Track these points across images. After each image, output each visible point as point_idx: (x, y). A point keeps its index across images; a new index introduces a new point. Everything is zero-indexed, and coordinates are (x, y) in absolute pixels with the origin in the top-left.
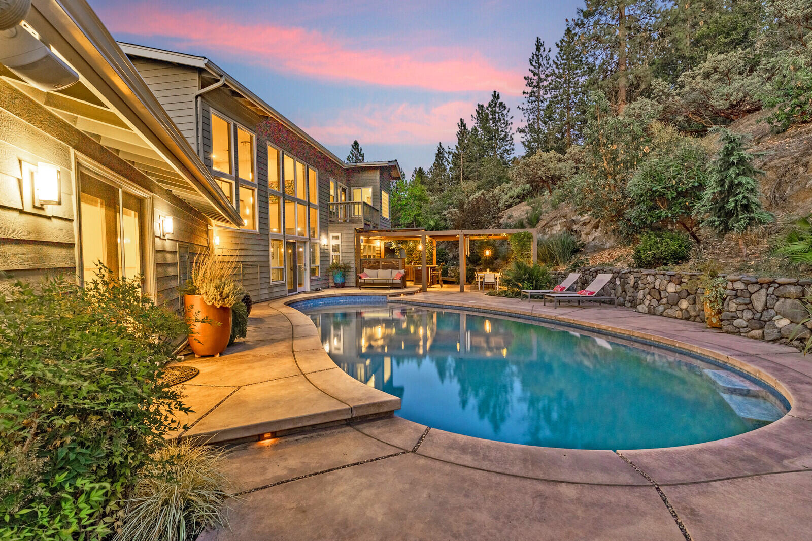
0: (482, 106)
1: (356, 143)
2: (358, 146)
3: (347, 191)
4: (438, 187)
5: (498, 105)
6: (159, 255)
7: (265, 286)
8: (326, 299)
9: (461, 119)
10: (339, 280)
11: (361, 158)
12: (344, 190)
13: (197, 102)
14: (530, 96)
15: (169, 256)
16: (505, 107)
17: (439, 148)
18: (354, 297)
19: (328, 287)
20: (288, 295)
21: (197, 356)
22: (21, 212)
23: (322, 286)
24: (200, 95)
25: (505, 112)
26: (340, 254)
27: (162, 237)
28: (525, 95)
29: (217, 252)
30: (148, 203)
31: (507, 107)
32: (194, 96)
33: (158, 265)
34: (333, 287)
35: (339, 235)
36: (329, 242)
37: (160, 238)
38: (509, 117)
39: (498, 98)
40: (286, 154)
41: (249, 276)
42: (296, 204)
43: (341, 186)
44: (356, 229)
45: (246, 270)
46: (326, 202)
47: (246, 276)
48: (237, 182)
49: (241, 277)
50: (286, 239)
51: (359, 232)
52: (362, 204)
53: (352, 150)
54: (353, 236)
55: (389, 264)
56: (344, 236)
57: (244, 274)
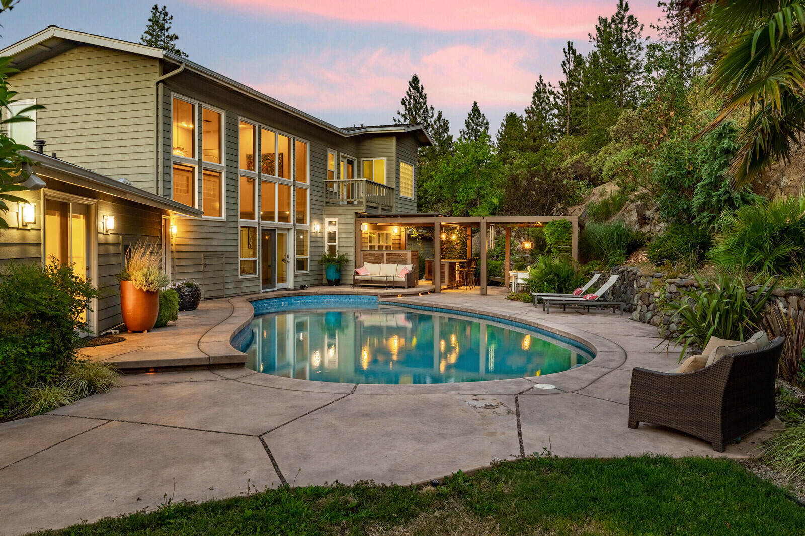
0: (606, 20)
1: (415, 80)
2: (418, 83)
3: (355, 163)
4: (532, 143)
5: (626, 20)
6: (102, 248)
7: (232, 279)
8: (305, 297)
9: (569, 43)
10: (332, 275)
11: (421, 100)
12: (350, 162)
13: (157, 89)
14: (669, 9)
15: (111, 248)
16: (636, 23)
17: (538, 84)
18: (339, 296)
19: (321, 285)
20: (262, 291)
21: (129, 332)
22: (17, 229)
23: (309, 283)
24: (162, 81)
25: (637, 30)
26: (337, 244)
27: (105, 233)
28: (662, 7)
29: (174, 241)
30: (93, 207)
31: (640, 23)
32: (155, 82)
33: (100, 255)
34: (325, 285)
35: (336, 220)
36: (323, 228)
37: (103, 234)
38: (643, 38)
39: (627, 9)
40: (264, 128)
41: (212, 268)
42: (277, 185)
43: (345, 158)
44: (356, 213)
45: (208, 262)
46: (320, 180)
47: (208, 268)
48: (200, 166)
49: (202, 268)
50: (260, 226)
51: (360, 217)
52: (365, 182)
53: (409, 90)
54: (353, 221)
55: (395, 258)
56: (343, 221)
57: (205, 266)
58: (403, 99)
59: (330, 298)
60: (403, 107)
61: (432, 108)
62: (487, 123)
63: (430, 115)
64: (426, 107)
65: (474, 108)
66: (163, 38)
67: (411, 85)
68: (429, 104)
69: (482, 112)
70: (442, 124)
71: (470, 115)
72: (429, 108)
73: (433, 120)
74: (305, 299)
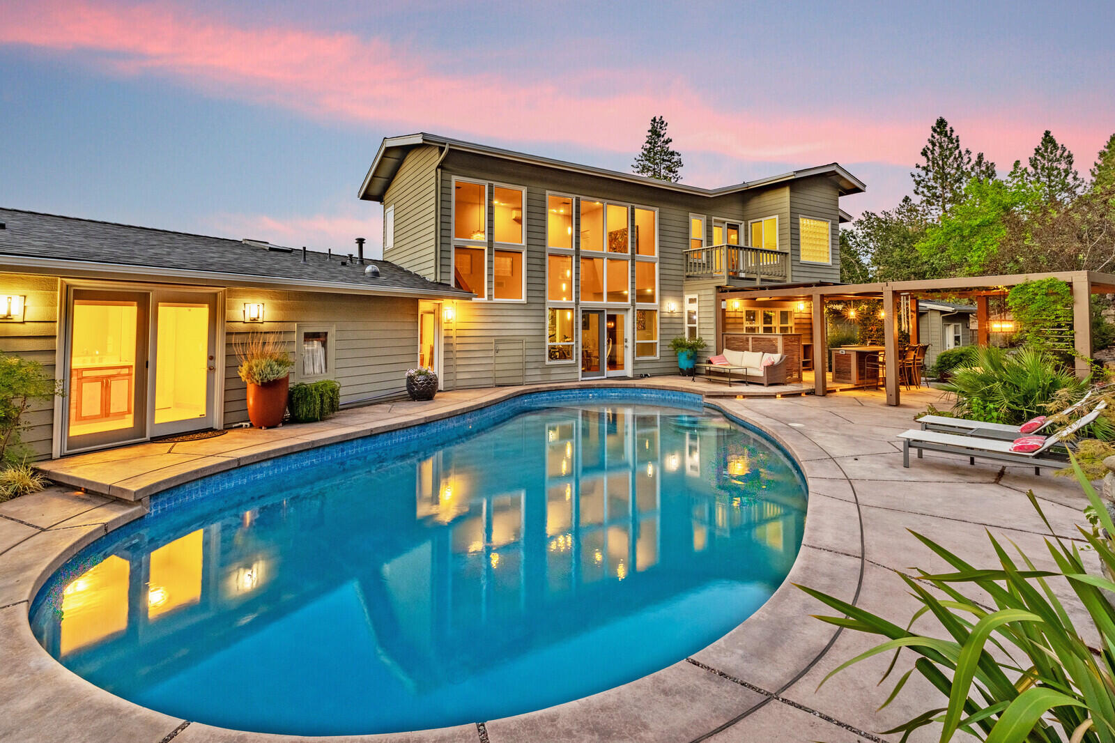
2: (945, 126)
3: (742, 228)
7: (535, 365)
8: (620, 390)
10: (685, 363)
11: (951, 145)
12: (733, 227)
13: (437, 174)
18: (662, 392)
20: (583, 379)
24: (439, 167)
26: (697, 325)
27: (248, 321)
29: (453, 325)
30: (220, 296)
32: (435, 169)
35: (695, 296)
36: (682, 307)
37: (244, 322)
40: (583, 200)
41: (506, 353)
42: (605, 260)
43: (724, 222)
44: (718, 287)
45: (501, 347)
46: (679, 251)
47: (500, 353)
48: (490, 248)
49: (492, 353)
50: (579, 307)
51: (722, 292)
52: (725, 248)
53: (933, 136)
54: (713, 298)
55: (763, 343)
56: (703, 298)
57: (497, 351)
58: (924, 149)
59: (651, 393)
60: (924, 159)
61: (968, 152)
62: (1070, 156)
63: (966, 160)
64: (960, 152)
65: (1044, 140)
66: (659, 144)
67: (934, 130)
68: (963, 149)
69: (1059, 142)
70: (984, 168)
71: (1037, 150)
72: (963, 152)
73: (969, 167)
74: (620, 392)
